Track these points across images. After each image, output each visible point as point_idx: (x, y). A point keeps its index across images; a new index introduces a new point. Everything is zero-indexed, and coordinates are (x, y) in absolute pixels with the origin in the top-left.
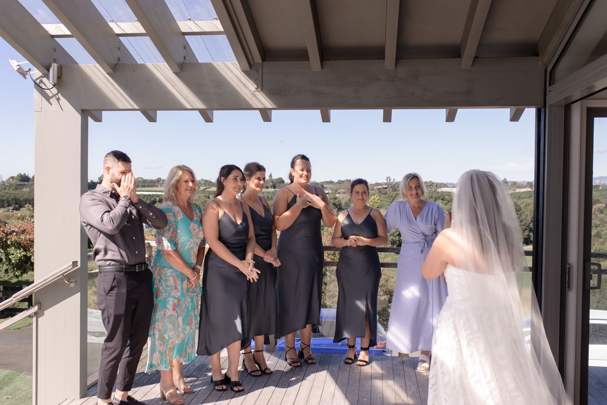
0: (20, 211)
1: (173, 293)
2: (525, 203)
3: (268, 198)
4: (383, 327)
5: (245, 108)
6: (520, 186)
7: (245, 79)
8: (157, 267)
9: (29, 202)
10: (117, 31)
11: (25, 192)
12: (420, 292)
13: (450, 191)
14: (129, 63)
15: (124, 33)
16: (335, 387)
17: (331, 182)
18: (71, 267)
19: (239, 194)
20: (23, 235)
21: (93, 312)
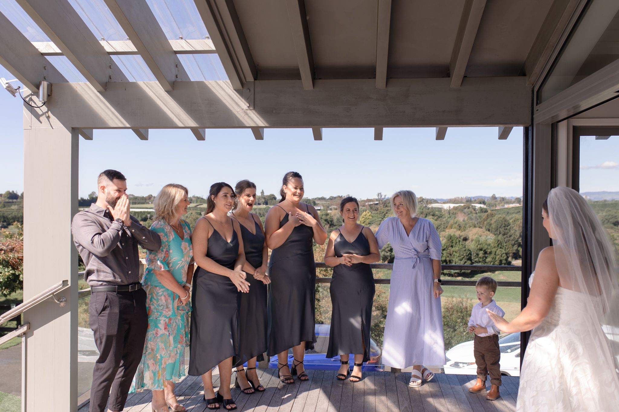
0: (8, 229)
1: (164, 312)
2: (514, 219)
3: (260, 214)
4: (375, 342)
5: (237, 126)
6: (509, 202)
7: (237, 98)
8: (149, 286)
9: (17, 219)
10: (108, 49)
11: (13, 210)
12: (412, 308)
13: (440, 207)
14: (121, 81)
15: (115, 51)
16: (328, 404)
17: (323, 199)
18: (62, 286)
19: (231, 211)
20: (12, 253)
21: (83, 330)
